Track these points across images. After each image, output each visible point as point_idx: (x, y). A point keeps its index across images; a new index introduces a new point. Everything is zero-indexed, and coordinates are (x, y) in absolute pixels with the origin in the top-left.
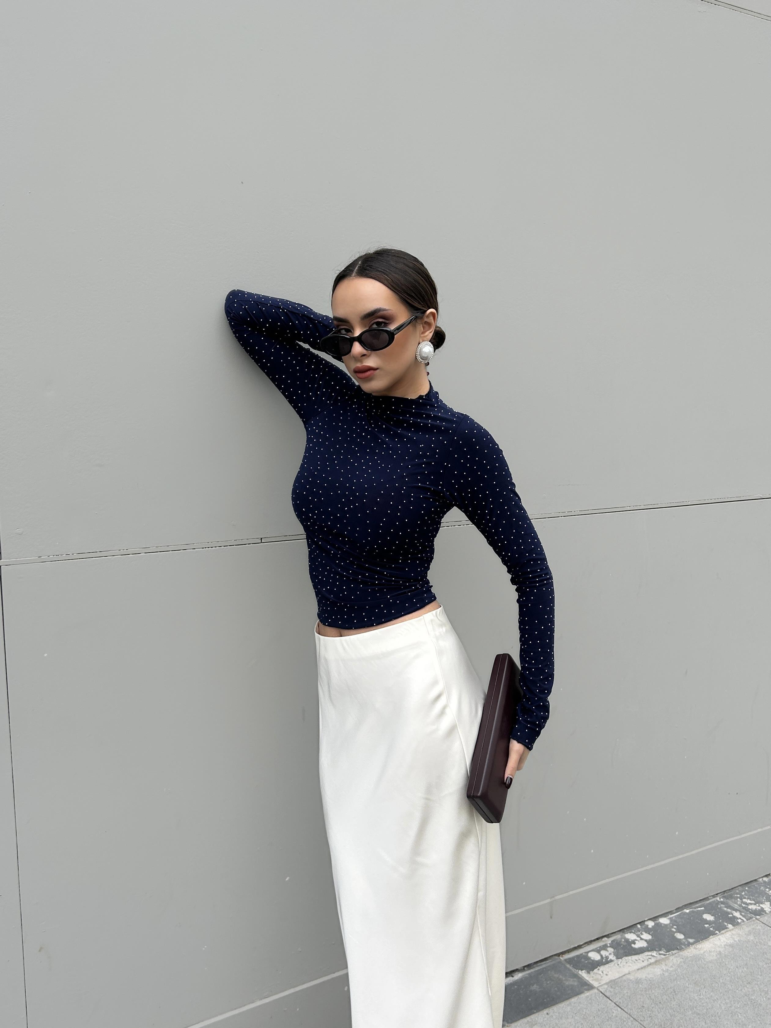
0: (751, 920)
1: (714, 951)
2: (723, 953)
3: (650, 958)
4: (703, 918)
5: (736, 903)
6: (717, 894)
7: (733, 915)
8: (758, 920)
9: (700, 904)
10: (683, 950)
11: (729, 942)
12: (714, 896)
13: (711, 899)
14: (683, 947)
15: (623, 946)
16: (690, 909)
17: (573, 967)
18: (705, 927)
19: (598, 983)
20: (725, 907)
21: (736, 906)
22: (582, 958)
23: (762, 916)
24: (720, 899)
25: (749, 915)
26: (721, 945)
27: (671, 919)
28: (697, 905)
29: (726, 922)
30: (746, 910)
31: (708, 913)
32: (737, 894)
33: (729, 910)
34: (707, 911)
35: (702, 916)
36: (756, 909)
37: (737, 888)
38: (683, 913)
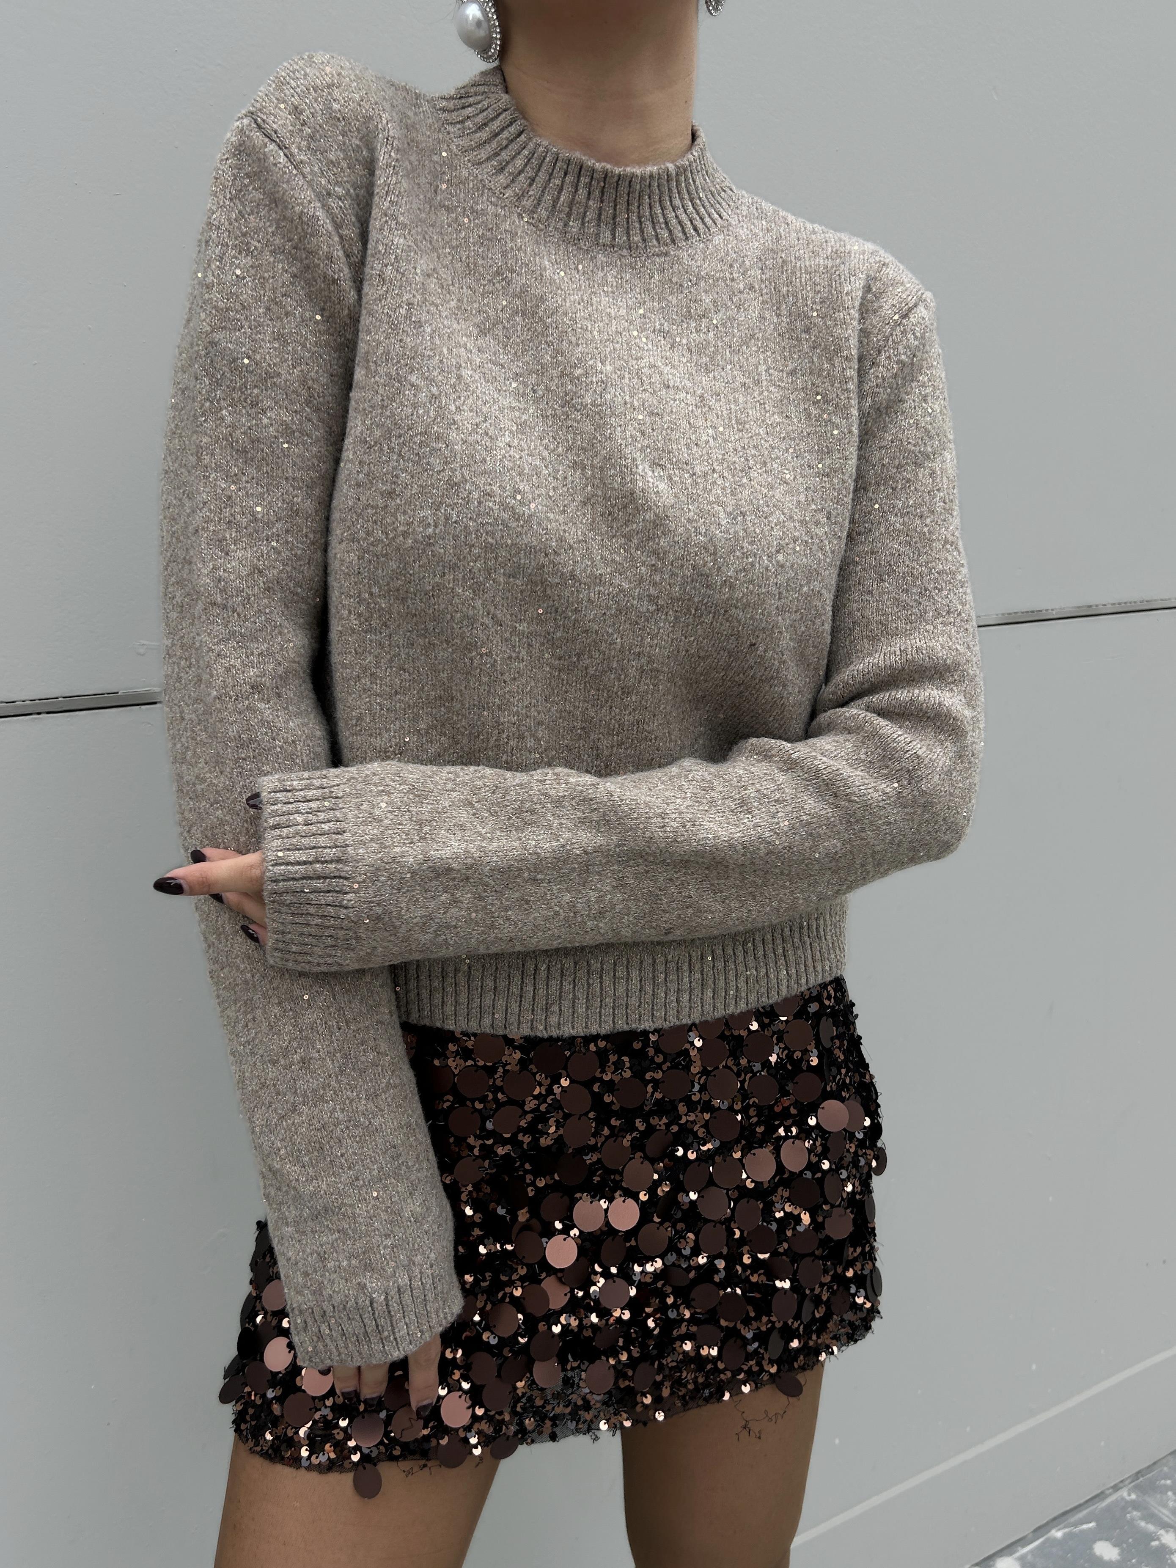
4: (1094, 1555)
5: (1165, 1506)
6: (1122, 1481)
7: (1159, 1540)
9: (1085, 1512)
12: (1116, 1488)
13: (1110, 1495)
16: (1065, 1527)
20: (1143, 1518)
21: (1165, 1514)
24: (1129, 1495)
27: (1022, 1559)
28: (1081, 1515)
31: (1106, 1540)
32: (1165, 1478)
33: (1151, 1528)
34: (1104, 1532)
35: (1091, 1549)
37: (1164, 1461)
38: (1047, 1539)
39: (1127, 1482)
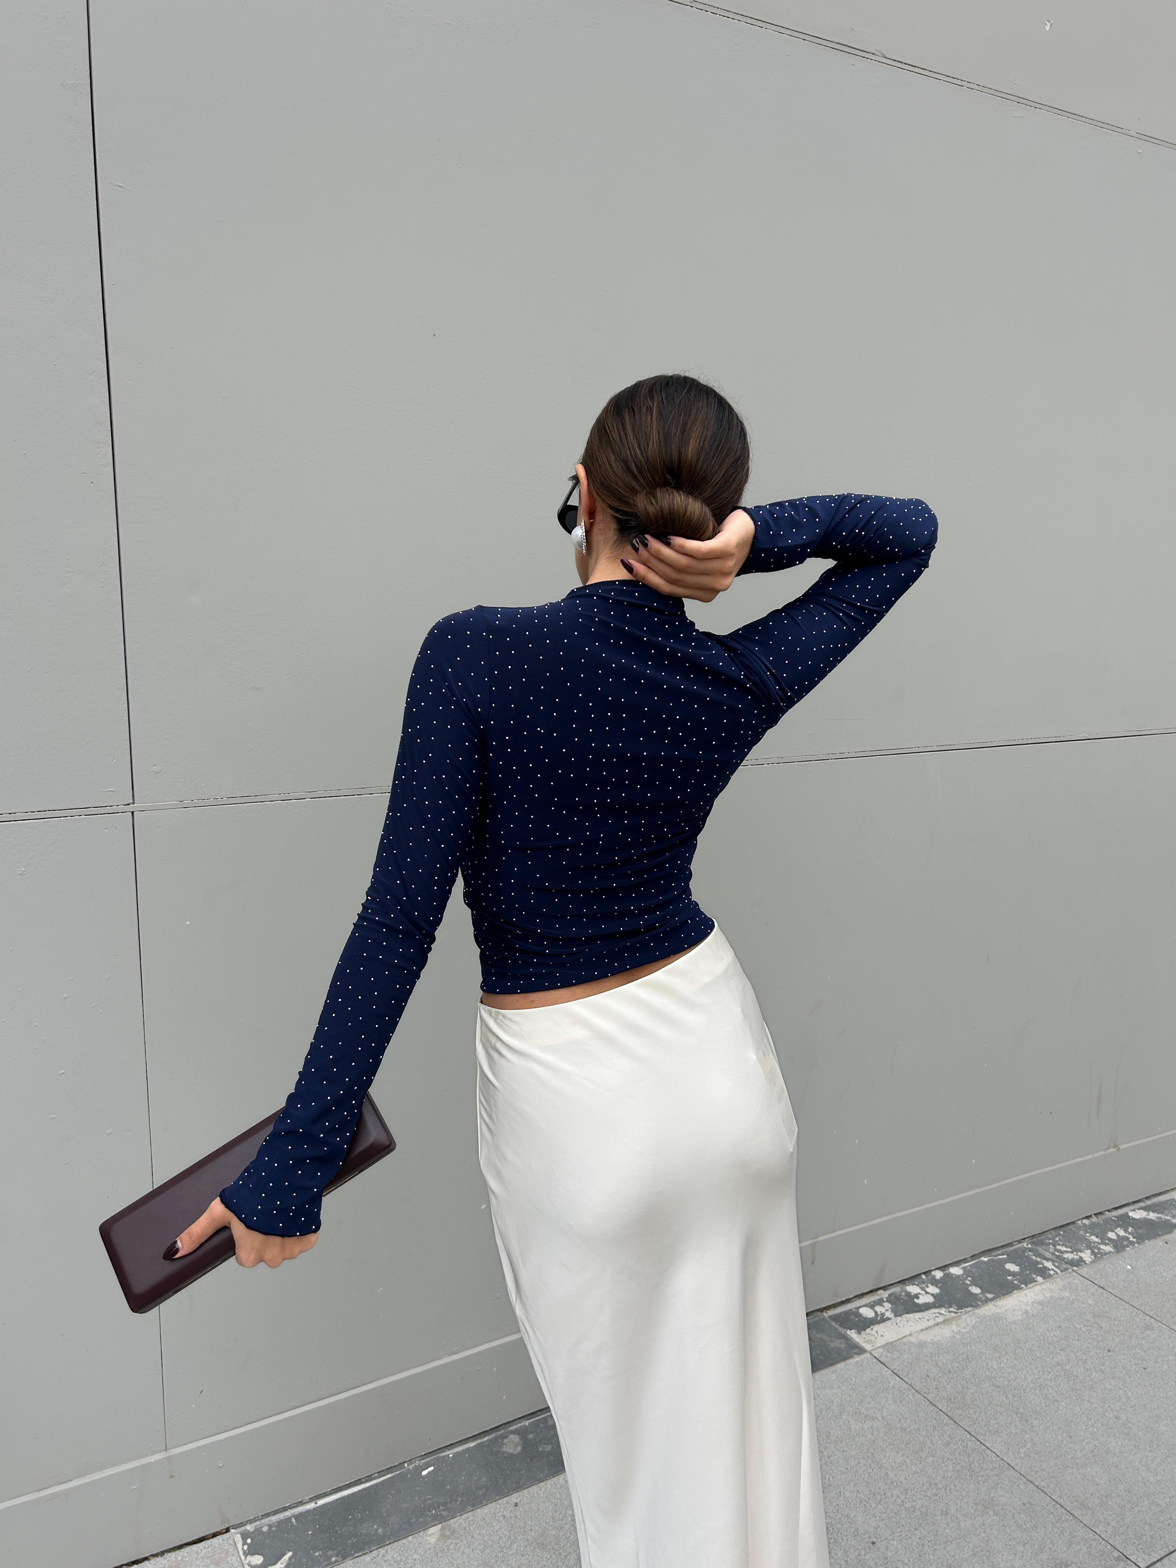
0: (1066, 1272)
1: (1019, 1309)
2: (1030, 1312)
3: (938, 1317)
4: (1006, 1269)
5: (1048, 1251)
6: (1023, 1239)
7: (1042, 1264)
8: (1076, 1272)
9: (1001, 1251)
10: (980, 1308)
11: (1037, 1298)
12: (1019, 1242)
13: (1016, 1245)
14: (979, 1303)
15: (904, 1300)
16: (988, 1257)
17: (840, 1325)
18: (1008, 1279)
19: (871, 1345)
20: (1034, 1255)
21: (1048, 1254)
22: (851, 1315)
23: (1080, 1267)
24: (1027, 1245)
25: (1064, 1266)
26: (1028, 1302)
27: (964, 1268)
28: (999, 1252)
29: (1034, 1274)
30: (1060, 1259)
31: (1012, 1263)
32: (1049, 1240)
33: (1039, 1259)
34: (1011, 1260)
35: (1004, 1266)
36: (1073, 1259)
37: (1049, 1232)
38: (979, 1261)
39: (1026, 1240)
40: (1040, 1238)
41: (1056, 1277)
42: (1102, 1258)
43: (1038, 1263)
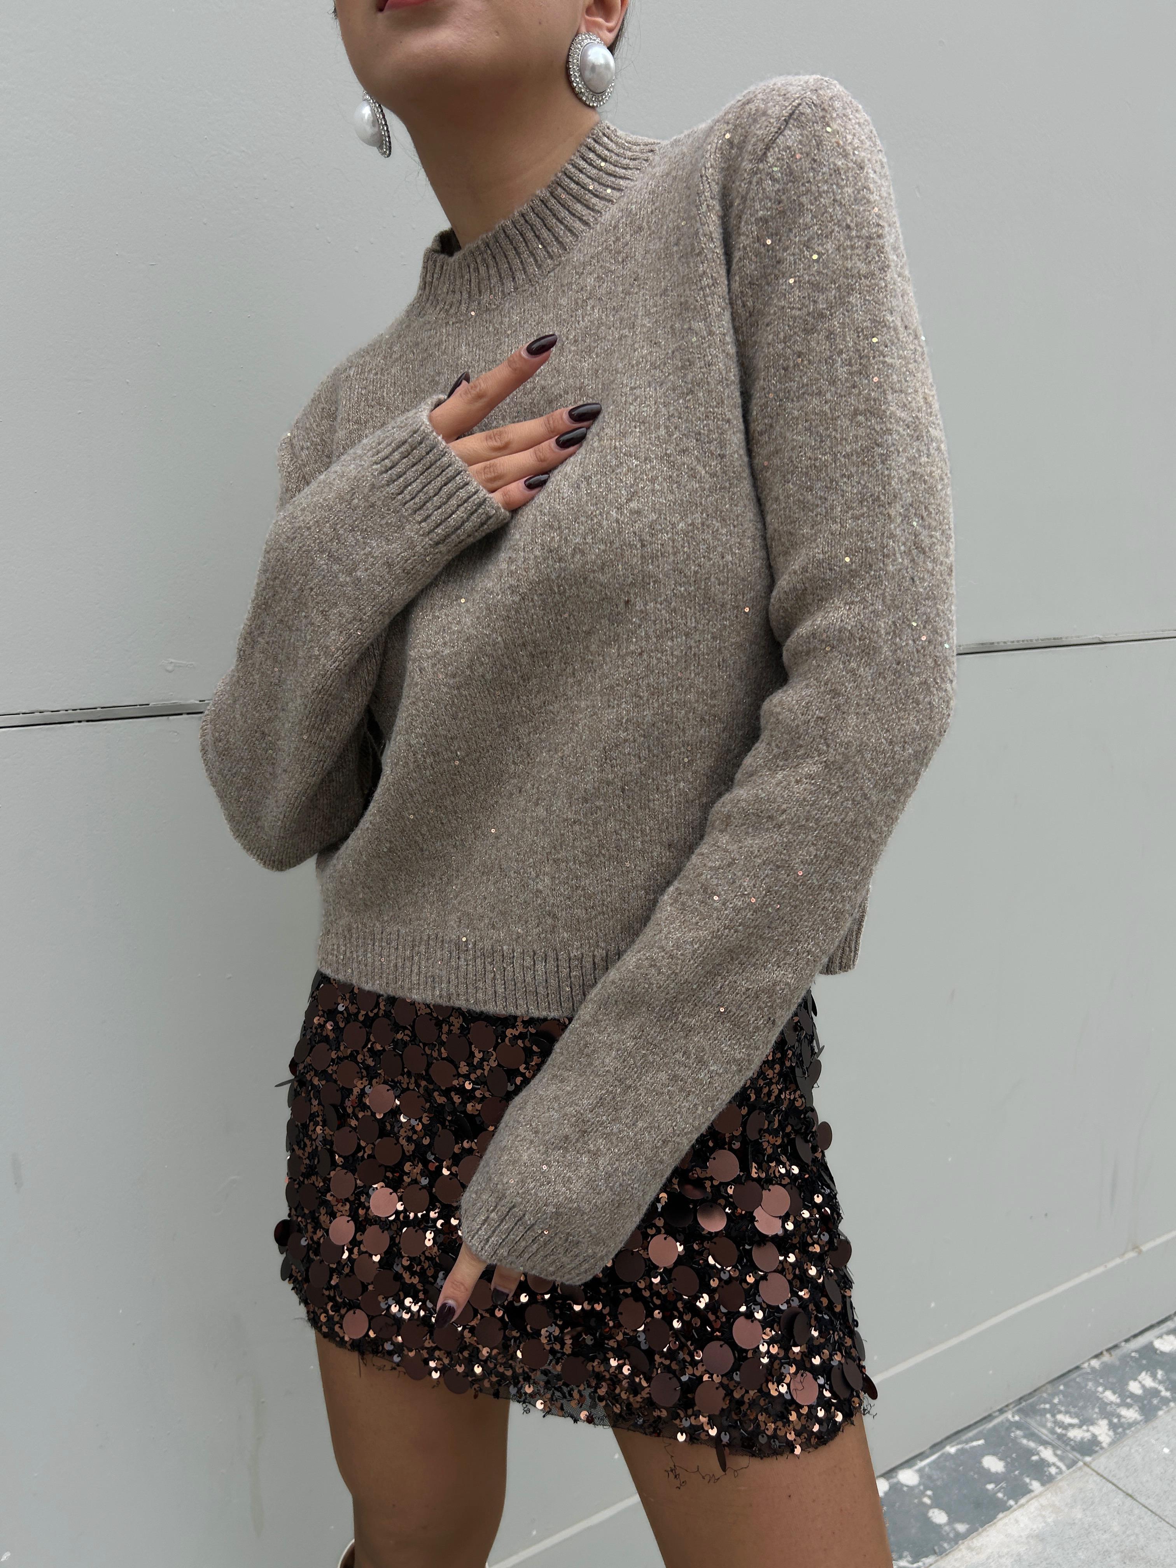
0: (1074, 1468)
1: (1008, 1554)
2: (1026, 1557)
4: (983, 1467)
5: (1044, 1426)
6: (1007, 1406)
8: (1088, 1466)
9: (975, 1432)
10: (947, 1555)
11: (1035, 1527)
12: (1002, 1411)
13: (997, 1417)
14: (946, 1545)
16: (958, 1444)
18: (987, 1490)
20: (1025, 1437)
21: (1044, 1433)
23: (1094, 1456)
24: (1013, 1417)
25: (1070, 1456)
26: (1021, 1536)
27: (920, 1471)
28: (971, 1434)
29: (1028, 1476)
30: (1064, 1442)
32: (1045, 1403)
33: (1032, 1445)
34: (991, 1448)
35: (980, 1463)
36: (1082, 1439)
37: (1044, 1389)
38: (942, 1455)
39: (1011, 1407)
40: (1031, 1401)
41: (1061, 1480)
42: (1125, 1434)
43: (1032, 1452)
